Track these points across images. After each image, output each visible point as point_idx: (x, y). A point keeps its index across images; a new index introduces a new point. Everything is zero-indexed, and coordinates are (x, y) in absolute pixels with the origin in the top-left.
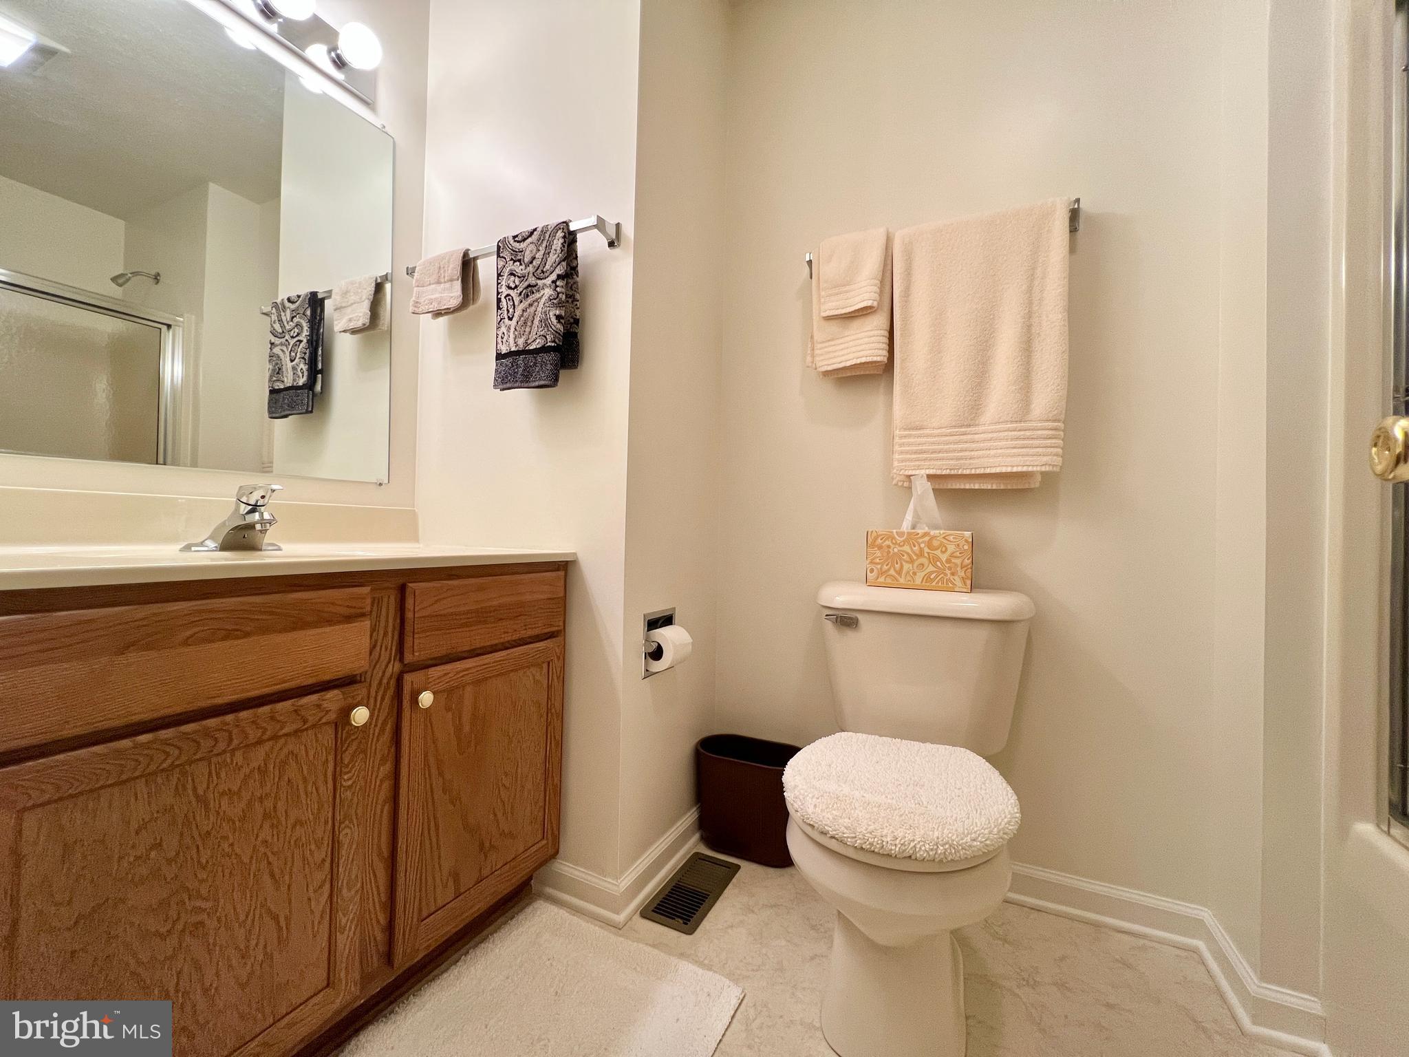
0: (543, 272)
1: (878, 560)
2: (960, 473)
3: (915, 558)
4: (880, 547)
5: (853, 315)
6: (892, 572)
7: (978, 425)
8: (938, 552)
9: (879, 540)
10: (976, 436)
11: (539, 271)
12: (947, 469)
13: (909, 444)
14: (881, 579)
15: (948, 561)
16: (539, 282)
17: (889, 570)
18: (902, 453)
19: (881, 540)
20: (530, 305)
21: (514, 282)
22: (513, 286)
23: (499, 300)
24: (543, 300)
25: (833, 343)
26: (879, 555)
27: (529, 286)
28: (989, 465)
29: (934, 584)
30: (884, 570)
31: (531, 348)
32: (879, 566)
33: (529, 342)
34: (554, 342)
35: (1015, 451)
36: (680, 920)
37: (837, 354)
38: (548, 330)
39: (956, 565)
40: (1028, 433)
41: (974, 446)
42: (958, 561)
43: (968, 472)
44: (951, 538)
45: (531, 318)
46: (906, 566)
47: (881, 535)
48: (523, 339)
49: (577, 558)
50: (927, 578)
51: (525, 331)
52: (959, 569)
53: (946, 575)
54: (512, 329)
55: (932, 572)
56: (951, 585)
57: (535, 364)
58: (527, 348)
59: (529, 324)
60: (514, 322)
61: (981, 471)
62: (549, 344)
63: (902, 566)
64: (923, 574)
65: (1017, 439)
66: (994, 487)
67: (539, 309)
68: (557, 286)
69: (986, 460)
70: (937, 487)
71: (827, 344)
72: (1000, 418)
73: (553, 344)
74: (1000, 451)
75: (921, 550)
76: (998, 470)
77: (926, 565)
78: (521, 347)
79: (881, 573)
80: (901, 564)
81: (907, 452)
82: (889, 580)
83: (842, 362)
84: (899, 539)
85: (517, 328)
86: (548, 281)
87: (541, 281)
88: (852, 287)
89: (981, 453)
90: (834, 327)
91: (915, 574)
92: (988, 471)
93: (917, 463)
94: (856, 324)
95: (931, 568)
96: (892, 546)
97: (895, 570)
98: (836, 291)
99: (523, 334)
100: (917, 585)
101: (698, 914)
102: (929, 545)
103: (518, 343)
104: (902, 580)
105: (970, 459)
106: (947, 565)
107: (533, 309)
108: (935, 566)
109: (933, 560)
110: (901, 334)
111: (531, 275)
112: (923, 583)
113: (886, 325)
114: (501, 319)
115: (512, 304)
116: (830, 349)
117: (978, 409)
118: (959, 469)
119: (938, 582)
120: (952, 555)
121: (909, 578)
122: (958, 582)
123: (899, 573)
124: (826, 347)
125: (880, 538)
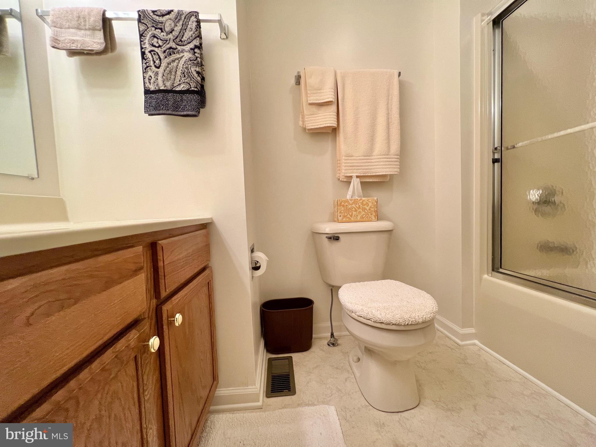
0: (181, 41)
1: (342, 212)
2: (367, 175)
3: (357, 209)
4: (343, 206)
5: (322, 104)
6: (348, 216)
7: (373, 156)
8: (366, 206)
9: (343, 203)
10: (372, 160)
11: (178, 40)
12: (362, 173)
13: (348, 163)
14: (344, 219)
15: (370, 210)
16: (178, 47)
17: (347, 215)
18: (346, 166)
19: (344, 203)
20: (173, 61)
21: (158, 42)
22: (157, 45)
23: (143, 54)
24: (184, 59)
25: (314, 116)
26: (343, 209)
27: (171, 48)
28: (378, 172)
29: (364, 219)
30: (345, 215)
31: (177, 89)
32: (343, 214)
33: (175, 85)
34: (196, 88)
35: (386, 166)
36: (286, 390)
37: (316, 121)
38: (191, 80)
39: (372, 211)
40: (390, 160)
41: (371, 164)
42: (373, 209)
43: (370, 174)
44: (370, 200)
45: (174, 70)
46: (354, 213)
47: (343, 201)
48: (170, 83)
49: (213, 221)
50: (362, 217)
51: (170, 77)
52: (373, 212)
53: (369, 215)
54: (160, 75)
55: (364, 214)
56: (371, 219)
57: (182, 100)
58: (174, 89)
59: (173, 73)
60: (161, 70)
61: (375, 174)
62: (192, 89)
63: (352, 213)
64: (360, 215)
65: (387, 162)
66: (377, 181)
67: (180, 65)
68: (195, 53)
69: (376, 170)
70: (361, 181)
71: (310, 116)
72: (381, 153)
73: (196, 89)
74: (381, 166)
75: (359, 206)
76: (381, 174)
77: (361, 212)
78: (169, 88)
79: (345, 216)
80: (352, 212)
81: (347, 166)
82: (347, 219)
83: (318, 125)
84: (350, 202)
85: (165, 75)
86: (188, 47)
87: (180, 47)
88: (322, 91)
89: (374, 167)
90: (314, 109)
91: (357, 216)
92: (377, 174)
93: (351, 171)
94: (324, 108)
95: (363, 213)
96: (348, 205)
97: (350, 215)
98: (314, 92)
99: (170, 79)
100: (358, 220)
101: (291, 384)
102: (362, 203)
103: (166, 85)
104: (352, 219)
105: (371, 169)
106: (369, 211)
107: (175, 64)
108: (365, 212)
109: (364, 209)
110: (342, 116)
111: (171, 41)
112: (361, 219)
113: (336, 110)
114: (147, 67)
115: (157, 57)
116: (311, 119)
117: (372, 150)
118: (366, 173)
119: (366, 218)
120: (371, 207)
121: (355, 218)
122: (373, 218)
123: (351, 216)
124: (310, 118)
125: (343, 202)
